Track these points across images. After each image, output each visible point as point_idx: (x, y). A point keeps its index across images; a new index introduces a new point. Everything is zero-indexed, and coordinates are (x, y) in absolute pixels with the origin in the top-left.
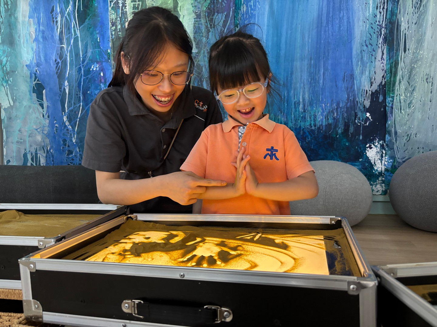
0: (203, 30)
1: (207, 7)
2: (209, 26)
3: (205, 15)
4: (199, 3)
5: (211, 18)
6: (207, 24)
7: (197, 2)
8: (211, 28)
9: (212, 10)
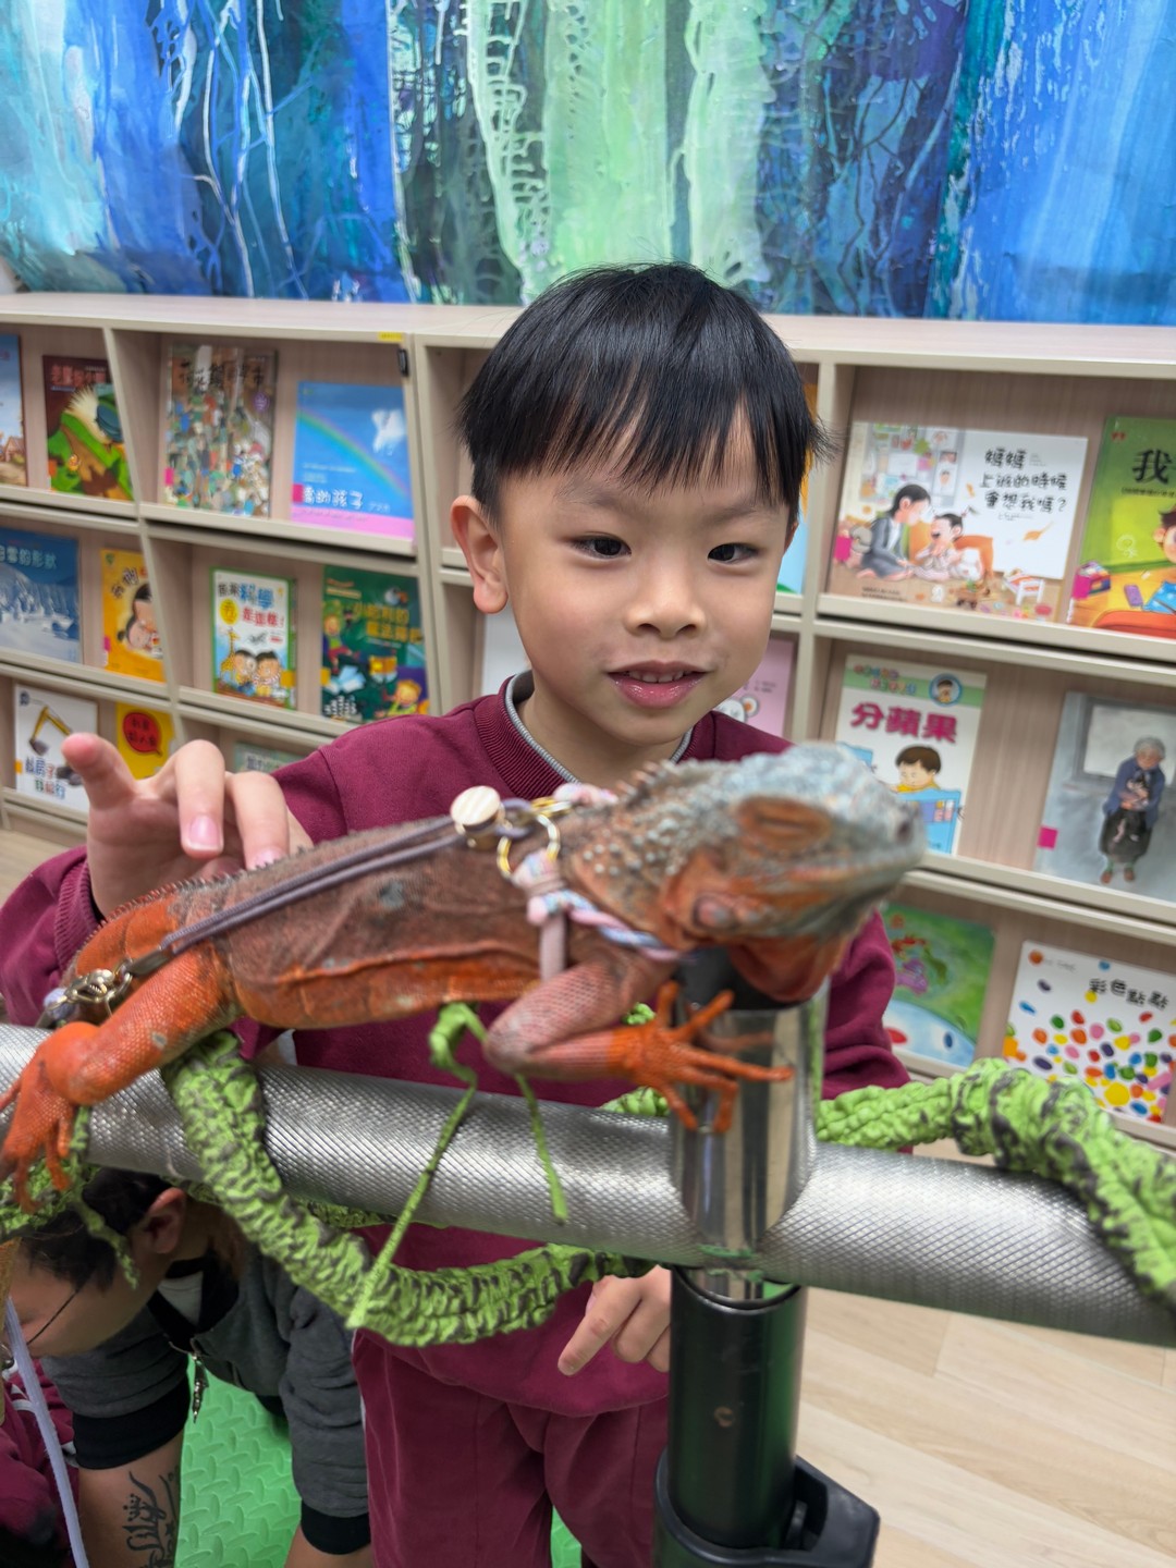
0: (805, 170)
1: (831, 42)
2: (833, 149)
3: (821, 87)
4: (797, 18)
5: (846, 108)
6: (823, 137)
7: (788, 15)
8: (842, 161)
9: (859, 62)
